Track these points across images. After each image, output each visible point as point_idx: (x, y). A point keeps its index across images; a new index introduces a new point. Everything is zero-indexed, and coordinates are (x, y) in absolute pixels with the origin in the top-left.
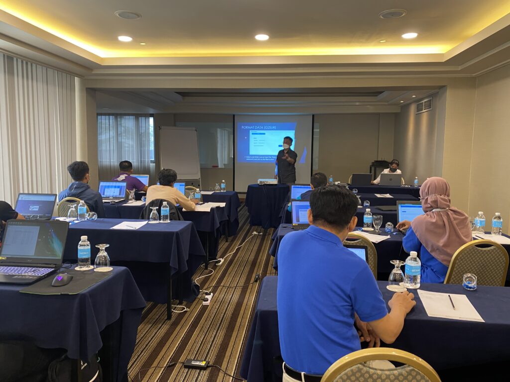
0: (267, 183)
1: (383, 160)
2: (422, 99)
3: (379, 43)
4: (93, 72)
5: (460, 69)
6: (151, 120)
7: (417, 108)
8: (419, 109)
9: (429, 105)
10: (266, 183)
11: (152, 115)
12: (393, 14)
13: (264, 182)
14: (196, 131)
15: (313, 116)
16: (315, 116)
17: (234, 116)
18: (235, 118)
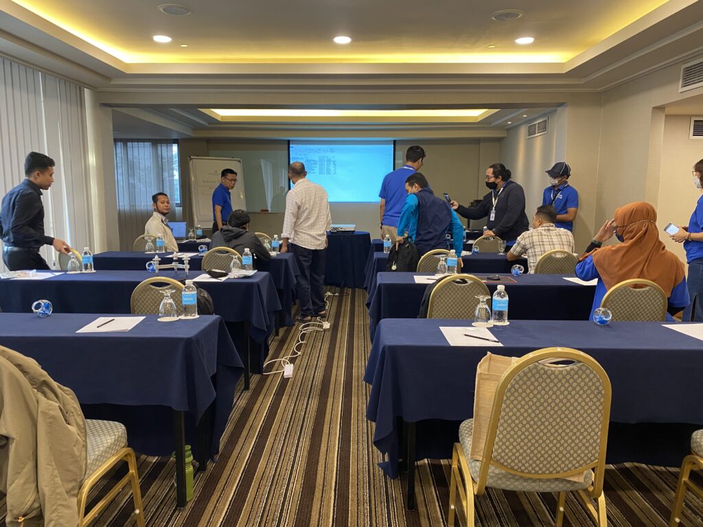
0: (342, 230)
2: (535, 119)
3: (487, 50)
4: (112, 83)
5: (582, 82)
6: (175, 148)
7: (529, 131)
8: (531, 132)
9: (544, 127)
11: (175, 141)
12: (507, 15)
13: (337, 228)
14: (239, 161)
15: (395, 142)
16: (397, 143)
17: (289, 142)
18: (291, 146)
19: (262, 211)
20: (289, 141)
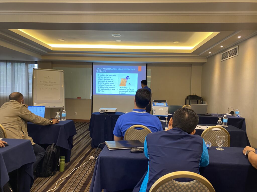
1: (194, 95)
6: (36, 65)
7: (223, 56)
9: (235, 52)
10: (106, 111)
11: (36, 62)
14: (63, 72)
16: (148, 65)
17: (93, 64)
19: (78, 98)
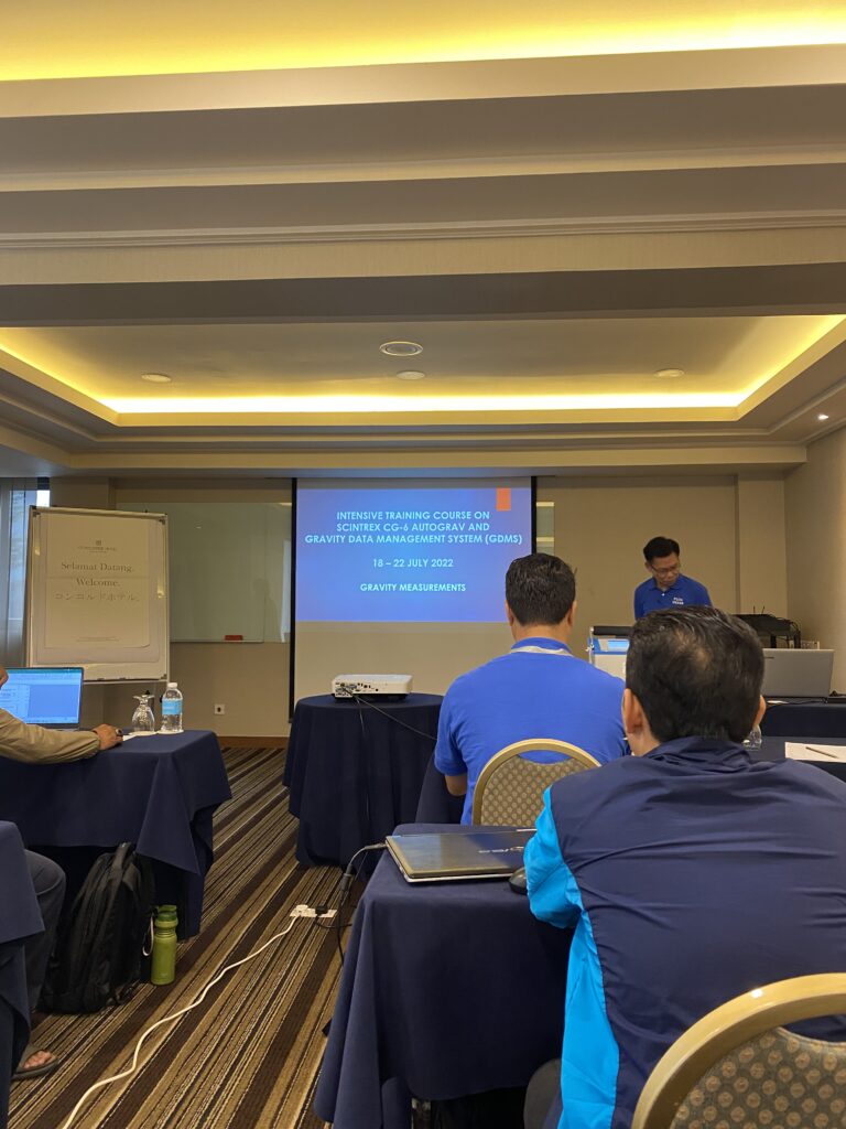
0: (368, 691)
1: (758, 612)
10: (362, 691)
11: (43, 483)
13: (353, 686)
14: (163, 522)
15: (536, 482)
16: (539, 481)
17: (294, 484)
18: (299, 491)
19: (229, 637)
20: (294, 481)
